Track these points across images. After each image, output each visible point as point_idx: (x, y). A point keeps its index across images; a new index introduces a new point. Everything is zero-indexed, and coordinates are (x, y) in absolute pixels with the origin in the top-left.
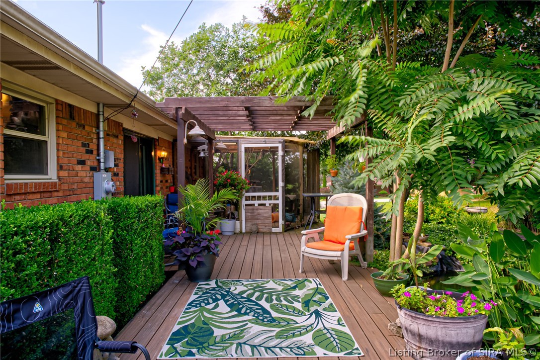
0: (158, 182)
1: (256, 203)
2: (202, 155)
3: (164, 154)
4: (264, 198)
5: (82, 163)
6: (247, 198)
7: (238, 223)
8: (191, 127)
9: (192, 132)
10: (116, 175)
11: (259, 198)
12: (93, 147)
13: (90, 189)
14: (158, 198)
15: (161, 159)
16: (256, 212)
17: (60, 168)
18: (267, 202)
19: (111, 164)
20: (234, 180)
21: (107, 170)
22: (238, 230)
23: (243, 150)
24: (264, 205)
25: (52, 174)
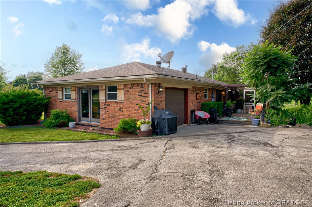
0: (222, 100)
1: (248, 105)
2: (233, 93)
3: (224, 93)
4: (250, 104)
5: (210, 96)
6: (245, 104)
7: (243, 110)
8: (229, 89)
9: (229, 91)
10: (215, 98)
11: (249, 104)
12: (212, 94)
13: (211, 100)
14: (222, 102)
15: (223, 94)
16: (248, 108)
17: (208, 97)
18: (251, 105)
19: (214, 96)
20: (241, 99)
21: (214, 97)
22: (242, 112)
23: (244, 92)
24: (250, 106)
25: (207, 99)
